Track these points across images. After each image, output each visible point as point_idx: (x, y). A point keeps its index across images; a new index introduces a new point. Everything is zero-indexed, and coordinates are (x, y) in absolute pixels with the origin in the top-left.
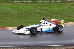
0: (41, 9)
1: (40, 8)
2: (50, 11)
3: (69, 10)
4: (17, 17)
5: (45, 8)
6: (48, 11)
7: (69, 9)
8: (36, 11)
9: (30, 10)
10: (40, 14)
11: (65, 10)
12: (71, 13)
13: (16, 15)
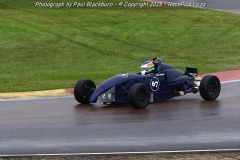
0: (95, 34)
1: (90, 29)
2: (122, 39)
3: (186, 36)
4: (17, 59)
5: (106, 29)
6: (117, 40)
7: (184, 33)
8: (78, 39)
9: (59, 36)
10: (91, 48)
11: (172, 37)
12: (191, 46)
13: (12, 53)
